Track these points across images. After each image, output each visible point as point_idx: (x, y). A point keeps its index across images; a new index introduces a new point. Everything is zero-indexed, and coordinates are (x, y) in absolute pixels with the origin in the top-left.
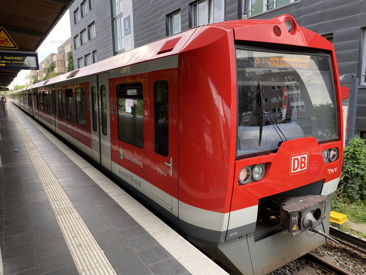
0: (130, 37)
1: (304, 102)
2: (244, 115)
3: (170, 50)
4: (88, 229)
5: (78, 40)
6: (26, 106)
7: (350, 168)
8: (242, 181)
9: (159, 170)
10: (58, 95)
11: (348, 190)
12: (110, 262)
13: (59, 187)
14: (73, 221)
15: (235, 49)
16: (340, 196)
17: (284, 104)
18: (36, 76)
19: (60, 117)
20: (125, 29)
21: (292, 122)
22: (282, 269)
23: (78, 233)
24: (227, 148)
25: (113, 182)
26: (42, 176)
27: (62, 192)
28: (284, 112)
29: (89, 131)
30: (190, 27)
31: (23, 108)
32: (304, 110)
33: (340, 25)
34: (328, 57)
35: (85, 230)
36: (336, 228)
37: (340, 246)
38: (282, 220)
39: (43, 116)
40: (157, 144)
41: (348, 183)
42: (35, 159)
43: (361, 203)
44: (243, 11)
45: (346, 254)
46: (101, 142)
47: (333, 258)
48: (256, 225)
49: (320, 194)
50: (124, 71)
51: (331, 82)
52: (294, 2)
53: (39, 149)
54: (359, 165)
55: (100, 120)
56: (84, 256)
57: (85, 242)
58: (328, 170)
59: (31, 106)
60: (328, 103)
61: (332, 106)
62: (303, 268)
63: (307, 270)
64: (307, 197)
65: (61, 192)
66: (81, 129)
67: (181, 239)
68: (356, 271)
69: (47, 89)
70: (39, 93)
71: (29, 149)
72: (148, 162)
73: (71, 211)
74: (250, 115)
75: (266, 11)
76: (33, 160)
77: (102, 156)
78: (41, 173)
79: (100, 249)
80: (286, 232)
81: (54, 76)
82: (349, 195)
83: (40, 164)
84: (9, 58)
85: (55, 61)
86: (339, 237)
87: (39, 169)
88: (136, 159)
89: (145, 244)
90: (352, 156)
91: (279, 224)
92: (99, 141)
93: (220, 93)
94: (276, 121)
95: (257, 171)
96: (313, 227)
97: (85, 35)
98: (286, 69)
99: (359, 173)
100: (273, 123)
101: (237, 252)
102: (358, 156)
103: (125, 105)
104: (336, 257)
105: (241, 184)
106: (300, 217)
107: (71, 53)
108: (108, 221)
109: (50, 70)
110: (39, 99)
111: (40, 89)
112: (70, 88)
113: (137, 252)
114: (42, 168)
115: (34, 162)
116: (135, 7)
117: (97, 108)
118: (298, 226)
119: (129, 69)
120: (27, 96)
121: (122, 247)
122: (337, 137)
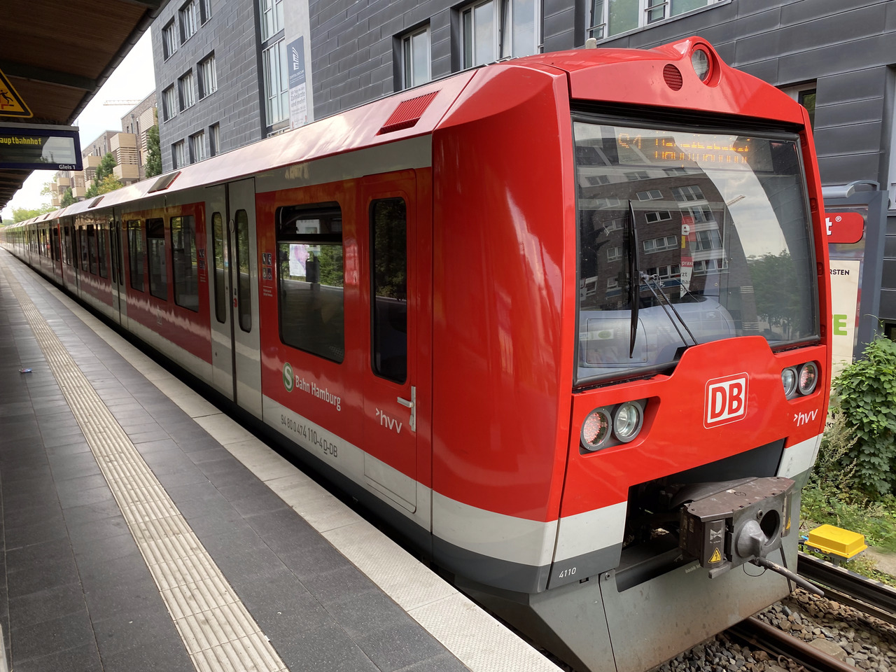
0: (304, 91)
3: (412, 124)
4: (222, 576)
5: (173, 98)
6: (46, 262)
7: (867, 416)
8: (588, 445)
9: (383, 416)
10: (126, 233)
12: (287, 667)
13: (141, 465)
14: (184, 554)
15: (570, 120)
16: (840, 486)
18: (68, 187)
19: (132, 287)
20: (291, 72)
21: (706, 299)
23: (198, 588)
24: (552, 363)
25: (277, 454)
26: (96, 437)
27: (150, 478)
28: (686, 273)
29: (206, 323)
30: (455, 68)
31: (37, 266)
33: (833, 58)
34: (795, 140)
35: (216, 579)
37: (851, 613)
39: (89, 285)
40: (378, 356)
41: (861, 452)
42: (76, 394)
44: (588, 25)
45: (868, 635)
46: (236, 350)
47: (838, 645)
48: (623, 550)
49: (776, 475)
50: (293, 174)
51: (802, 198)
52: (717, 1)
53: (84, 369)
54: (888, 407)
55: (234, 296)
56: (219, 651)
57: (218, 612)
58: (796, 415)
59: (57, 260)
64: (745, 482)
65: (147, 479)
66: (184, 317)
67: (465, 605)
69: (100, 219)
70: (77, 228)
71: (57, 368)
72: (355, 399)
73: (176, 529)
75: (646, 24)
76: (71, 397)
77: (238, 383)
78: (91, 429)
79: (259, 630)
80: (694, 568)
81: (114, 188)
82: (864, 484)
83: (88, 407)
84: (8, 141)
85: (115, 151)
87: (86, 420)
88: (326, 392)
89: (374, 618)
90: (871, 386)
91: (678, 547)
92: (231, 348)
93: (534, 228)
95: (625, 418)
96: (761, 553)
97: (191, 86)
98: (682, 169)
99: (889, 430)
100: (664, 302)
101: (577, 617)
102: (887, 386)
104: (844, 642)
105: (586, 451)
106: (729, 531)
107: (156, 129)
108: (274, 555)
109: (104, 171)
110: (78, 244)
111: (80, 218)
112: (158, 217)
113: (355, 639)
114: (94, 416)
115: (72, 403)
116: (315, 17)
117: (227, 265)
118: (725, 552)
119: (306, 170)
120: (48, 235)
121: (315, 624)
122: (817, 337)
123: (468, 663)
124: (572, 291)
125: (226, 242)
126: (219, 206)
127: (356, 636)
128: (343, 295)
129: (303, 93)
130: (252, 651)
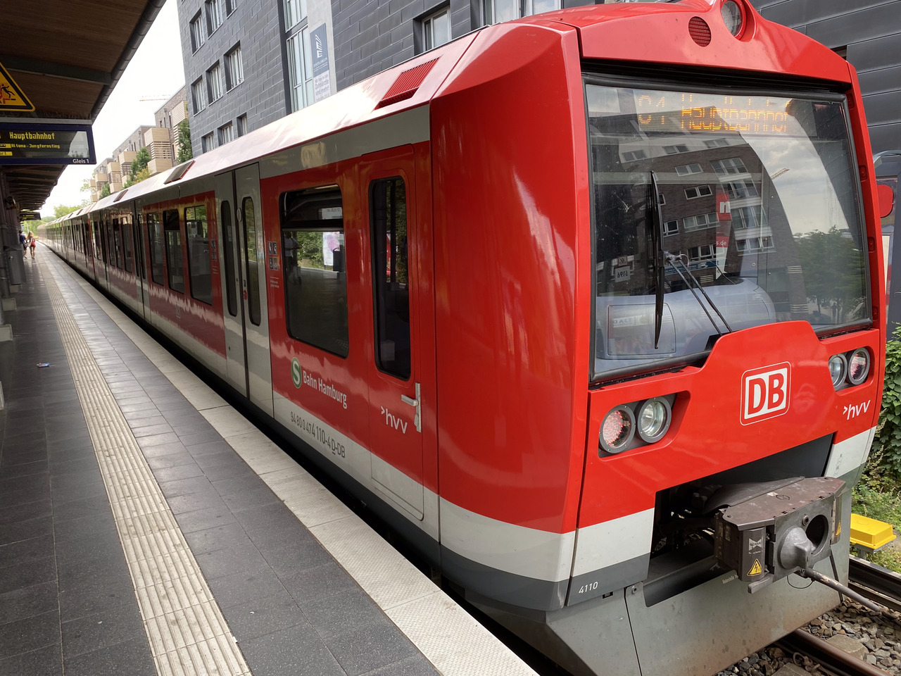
0: (328, 78)
1: (769, 228)
2: (616, 264)
3: (409, 95)
5: (202, 91)
6: (80, 256)
8: (608, 446)
9: (388, 415)
10: (146, 226)
11: (895, 458)
12: (251, 670)
14: (166, 551)
15: (581, 83)
16: (871, 473)
17: (719, 235)
18: (106, 183)
19: (153, 280)
20: (315, 60)
21: (743, 281)
23: (173, 587)
26: (99, 431)
27: (145, 472)
28: (721, 255)
31: (73, 261)
32: (771, 250)
33: (863, 24)
34: (842, 101)
35: (194, 577)
38: (720, 547)
39: (116, 278)
41: (892, 437)
42: (88, 388)
45: (892, 631)
47: (859, 641)
48: (651, 561)
49: (823, 475)
51: (851, 170)
53: (100, 363)
55: (244, 287)
56: (184, 653)
57: (190, 612)
58: (845, 408)
59: (89, 254)
60: (834, 228)
61: (848, 236)
62: (776, 670)
64: (789, 483)
65: (142, 473)
67: (445, 603)
69: (124, 213)
70: (105, 223)
71: (75, 363)
73: (162, 525)
74: (630, 264)
76: (83, 391)
77: (251, 375)
78: (97, 423)
79: (229, 631)
80: (732, 579)
82: (896, 471)
83: (97, 401)
84: (22, 137)
85: (149, 146)
87: (93, 414)
89: (349, 617)
91: (713, 554)
94: (698, 279)
95: (650, 415)
96: (808, 565)
97: (219, 78)
100: (693, 285)
101: (600, 636)
103: (322, 248)
105: (606, 454)
106: (771, 540)
107: (187, 122)
108: (256, 552)
109: (139, 166)
112: (175, 208)
113: (325, 640)
114: (101, 410)
115: (83, 397)
116: (337, 3)
118: (766, 564)
120: (81, 231)
121: (287, 625)
122: (868, 320)
123: (439, 666)
124: (587, 277)
126: (228, 194)
127: (327, 637)
129: (327, 81)
130: (218, 653)
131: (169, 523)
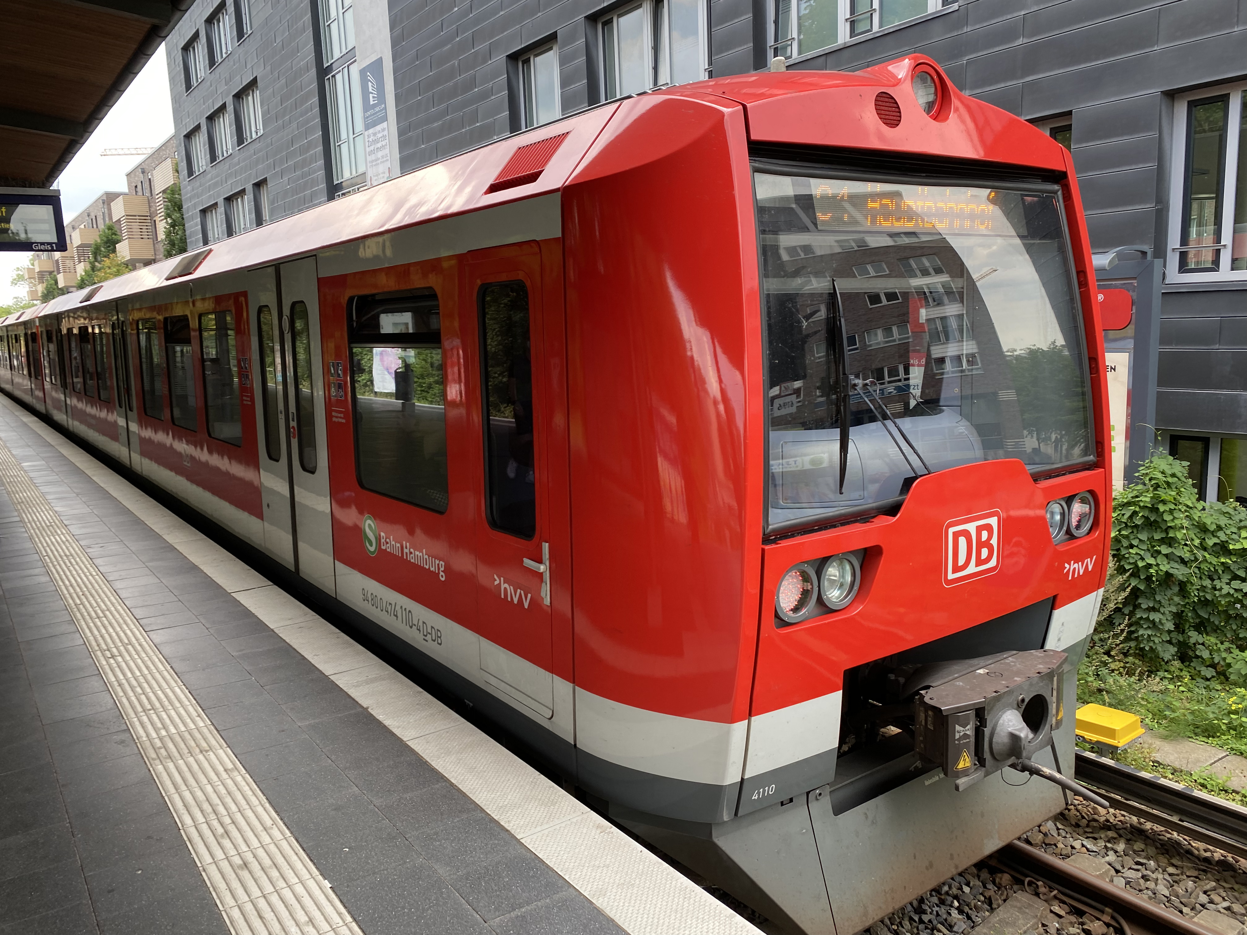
0: (386, 133)
1: (974, 342)
3: (533, 178)
4: (267, 805)
5: (200, 144)
6: (21, 380)
7: (1142, 559)
8: (786, 614)
9: (504, 586)
10: (135, 337)
11: (1141, 633)
12: (355, 920)
13: (157, 660)
14: (215, 778)
15: (750, 170)
16: (1113, 653)
17: (913, 351)
19: (146, 414)
20: (366, 106)
21: (941, 411)
22: (936, 909)
23: (233, 822)
24: (734, 504)
25: (348, 638)
26: (92, 625)
27: (168, 677)
29: (252, 461)
30: (593, 100)
32: (978, 369)
34: (1055, 192)
35: (260, 809)
36: (1107, 761)
37: (1122, 818)
38: (921, 738)
39: (84, 413)
40: (494, 499)
41: (1137, 607)
43: (1184, 673)
44: (770, 40)
45: (1143, 846)
46: (296, 499)
47: (1103, 860)
48: (838, 758)
49: (1042, 647)
50: (369, 251)
52: (940, 7)
53: (74, 530)
54: (1170, 546)
55: (291, 422)
56: (262, 903)
57: (261, 853)
58: (1066, 565)
59: (36, 378)
60: (1052, 344)
61: (1066, 353)
62: (1005, 901)
63: (1018, 904)
64: (1001, 657)
65: (164, 678)
66: (221, 454)
67: (598, 826)
68: (1181, 903)
69: (97, 319)
70: (64, 331)
71: (37, 530)
72: (464, 562)
73: (204, 744)
75: (848, 39)
76: (56, 570)
77: (301, 545)
78: (86, 614)
79: (318, 873)
80: (936, 778)
81: (118, 274)
82: (1142, 649)
83: (81, 583)
85: (119, 221)
86: (1118, 788)
87: (78, 602)
88: (424, 554)
89: (475, 849)
90: (1147, 518)
91: (913, 750)
92: (288, 496)
94: (890, 409)
95: (835, 576)
96: (1024, 754)
97: (225, 128)
99: (1171, 575)
100: (884, 416)
101: (778, 853)
102: (1167, 517)
104: (1111, 857)
106: (981, 725)
107: (177, 189)
108: (340, 774)
109: (103, 249)
110: (66, 354)
111: (69, 317)
112: (181, 314)
113: (448, 878)
114: (89, 596)
115: (58, 578)
116: (398, 30)
117: (280, 379)
118: (975, 755)
119: (388, 244)
120: (23, 343)
121: (395, 862)
122: (1092, 458)
124: (758, 405)
125: (277, 347)
126: (268, 298)
127: (450, 875)
128: (444, 417)
129: (384, 136)
130: (307, 901)
131: (213, 742)
